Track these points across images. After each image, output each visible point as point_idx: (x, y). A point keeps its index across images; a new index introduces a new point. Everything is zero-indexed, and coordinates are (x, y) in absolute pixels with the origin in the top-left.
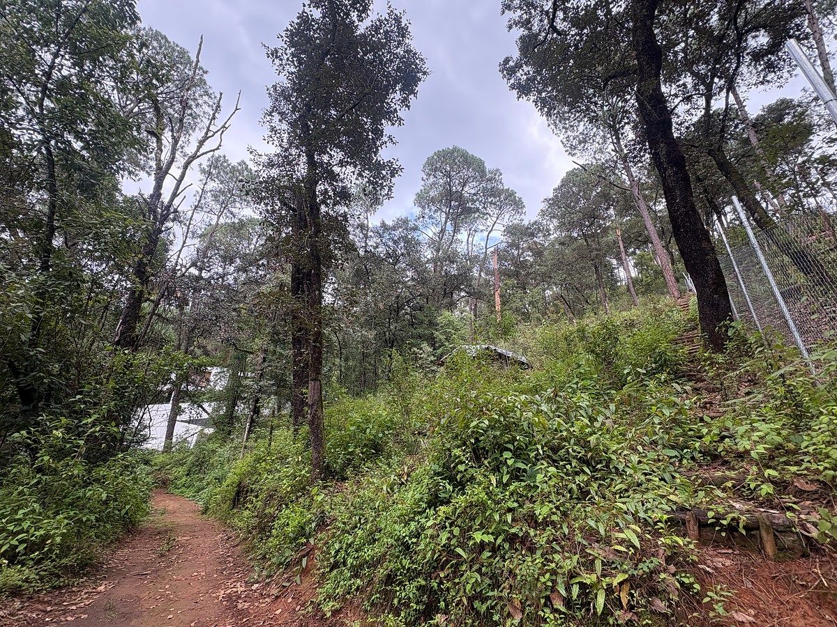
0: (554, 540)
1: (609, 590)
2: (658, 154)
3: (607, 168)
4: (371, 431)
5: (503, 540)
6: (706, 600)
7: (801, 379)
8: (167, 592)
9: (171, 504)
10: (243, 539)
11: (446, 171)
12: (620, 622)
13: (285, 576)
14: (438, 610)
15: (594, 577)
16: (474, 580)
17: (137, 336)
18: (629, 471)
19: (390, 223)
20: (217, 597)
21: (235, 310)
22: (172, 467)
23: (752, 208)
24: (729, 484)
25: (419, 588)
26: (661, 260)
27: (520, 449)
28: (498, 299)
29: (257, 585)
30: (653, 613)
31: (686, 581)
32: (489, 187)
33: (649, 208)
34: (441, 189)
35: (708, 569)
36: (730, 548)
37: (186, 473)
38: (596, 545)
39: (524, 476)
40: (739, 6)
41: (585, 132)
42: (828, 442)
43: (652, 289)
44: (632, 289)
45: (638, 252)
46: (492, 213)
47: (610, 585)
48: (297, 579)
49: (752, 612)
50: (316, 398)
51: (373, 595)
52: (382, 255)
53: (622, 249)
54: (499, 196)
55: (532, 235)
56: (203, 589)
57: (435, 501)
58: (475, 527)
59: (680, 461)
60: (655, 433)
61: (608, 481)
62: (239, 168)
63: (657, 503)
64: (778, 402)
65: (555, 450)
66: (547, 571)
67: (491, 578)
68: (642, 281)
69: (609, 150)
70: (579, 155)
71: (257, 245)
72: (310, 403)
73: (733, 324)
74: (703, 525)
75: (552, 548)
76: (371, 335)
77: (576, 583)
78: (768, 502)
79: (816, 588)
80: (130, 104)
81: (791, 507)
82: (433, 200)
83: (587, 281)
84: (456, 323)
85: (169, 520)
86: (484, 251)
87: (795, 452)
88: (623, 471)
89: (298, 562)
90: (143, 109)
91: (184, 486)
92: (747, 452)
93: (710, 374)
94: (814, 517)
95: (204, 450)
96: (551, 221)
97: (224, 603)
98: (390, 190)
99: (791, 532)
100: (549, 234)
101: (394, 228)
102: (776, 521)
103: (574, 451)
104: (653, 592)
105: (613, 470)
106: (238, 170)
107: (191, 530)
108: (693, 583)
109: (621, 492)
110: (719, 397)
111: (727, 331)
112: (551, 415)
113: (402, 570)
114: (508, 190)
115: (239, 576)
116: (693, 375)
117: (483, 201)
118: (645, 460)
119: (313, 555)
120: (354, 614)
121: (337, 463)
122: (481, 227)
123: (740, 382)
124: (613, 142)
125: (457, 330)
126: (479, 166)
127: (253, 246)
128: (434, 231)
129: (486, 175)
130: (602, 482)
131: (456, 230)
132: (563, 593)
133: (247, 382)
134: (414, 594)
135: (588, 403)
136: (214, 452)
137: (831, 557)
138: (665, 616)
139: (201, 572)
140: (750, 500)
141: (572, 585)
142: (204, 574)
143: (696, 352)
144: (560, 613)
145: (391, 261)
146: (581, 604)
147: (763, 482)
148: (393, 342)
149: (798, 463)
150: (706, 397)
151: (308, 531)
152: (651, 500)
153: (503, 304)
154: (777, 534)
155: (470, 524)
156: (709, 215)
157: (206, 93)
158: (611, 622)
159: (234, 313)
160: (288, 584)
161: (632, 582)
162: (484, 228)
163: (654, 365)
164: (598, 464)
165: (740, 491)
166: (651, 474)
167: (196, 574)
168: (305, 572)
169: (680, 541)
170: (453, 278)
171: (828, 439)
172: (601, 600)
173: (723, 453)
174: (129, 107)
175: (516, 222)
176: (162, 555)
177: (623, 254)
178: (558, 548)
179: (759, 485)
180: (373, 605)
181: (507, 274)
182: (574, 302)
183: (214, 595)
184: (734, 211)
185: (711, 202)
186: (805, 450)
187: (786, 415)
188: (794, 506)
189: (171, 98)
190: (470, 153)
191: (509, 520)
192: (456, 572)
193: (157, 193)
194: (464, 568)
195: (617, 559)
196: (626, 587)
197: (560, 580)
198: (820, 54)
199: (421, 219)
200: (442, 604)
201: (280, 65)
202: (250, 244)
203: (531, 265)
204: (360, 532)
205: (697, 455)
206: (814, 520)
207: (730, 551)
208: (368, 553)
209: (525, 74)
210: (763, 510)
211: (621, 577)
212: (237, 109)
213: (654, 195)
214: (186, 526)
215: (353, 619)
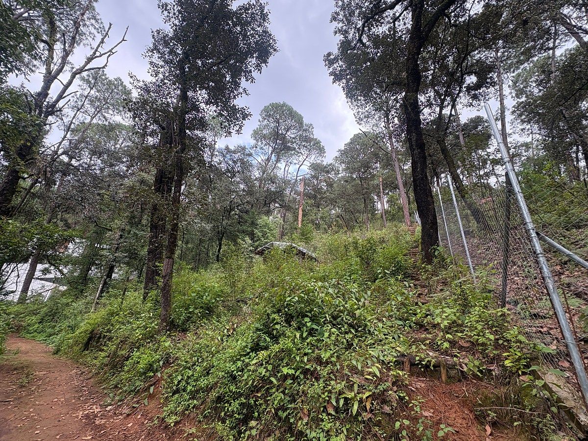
0: (331, 373)
1: (361, 401)
2: (411, 139)
3: (380, 137)
4: (206, 298)
5: (300, 373)
6: (411, 405)
7: (469, 286)
8: (32, 414)
9: (23, 346)
10: (96, 374)
11: (276, 119)
12: (365, 419)
13: (135, 400)
14: (252, 418)
15: (353, 394)
16: (279, 398)
17: (13, 207)
18: (376, 333)
19: (232, 148)
20: (77, 417)
21: (99, 194)
22: (26, 316)
23: (455, 178)
24: (428, 342)
25: (241, 404)
26: (402, 201)
27: (315, 317)
28: (301, 213)
29: (111, 407)
30: (382, 413)
31: (402, 395)
32: (304, 135)
33: (400, 167)
34: (272, 130)
35: (413, 389)
36: (425, 377)
37: (39, 321)
38: (355, 376)
39: (315, 333)
40: (465, 57)
41: (369, 111)
42: (477, 321)
43: (395, 218)
44: (384, 217)
45: (390, 193)
46: (303, 153)
47: (361, 399)
48: (146, 402)
49: (432, 411)
50: (169, 271)
51: (206, 410)
52: (223, 170)
53: (382, 191)
54: (310, 143)
55: (328, 172)
56: (64, 411)
57: (256, 348)
58: (282, 365)
59: (404, 328)
60: (392, 311)
61: (364, 338)
62: (116, 82)
63: (390, 351)
64: (456, 297)
65: (335, 318)
66: (326, 391)
67: (290, 397)
68: (390, 212)
69: (382, 126)
70: (363, 125)
71: (122, 145)
72: (164, 274)
73: (438, 248)
74: (412, 365)
75: (330, 377)
76: (208, 227)
77: (342, 398)
78: (446, 352)
79: (462, 397)
80: (20, 9)
81: (457, 355)
82: (264, 137)
83: (358, 208)
84: (270, 226)
85: (23, 358)
86: (295, 178)
87: (461, 325)
88: (373, 332)
89: (146, 389)
90: (33, 16)
91: (35, 331)
92: (438, 324)
93: (424, 277)
94: (466, 361)
95: (58, 303)
96: (340, 164)
97: (83, 421)
98: (240, 128)
99: (455, 368)
100: (339, 174)
101: (235, 152)
102: (449, 363)
103: (346, 319)
104: (384, 402)
105: (367, 332)
106: (114, 84)
107: (47, 367)
108: (405, 396)
109: (371, 345)
110: (426, 291)
111: (434, 252)
112: (335, 296)
113: (229, 393)
114: (316, 139)
115: (95, 401)
116: (414, 276)
117: (299, 144)
118: (385, 326)
119: (159, 384)
120: (190, 424)
121: (180, 319)
122: (295, 161)
123: (438, 283)
124: (384, 121)
125: (271, 230)
126: (299, 120)
127: (118, 146)
128: (262, 158)
129: (303, 127)
130: (360, 339)
131: (278, 161)
132: (335, 404)
133: (105, 253)
134: (237, 408)
135: (357, 290)
136: (67, 305)
137: (471, 381)
138: (389, 415)
139: (60, 398)
140: (437, 351)
141: (340, 399)
142: (63, 400)
143: (417, 262)
144: (331, 415)
145: (230, 175)
146: (344, 410)
147: (444, 341)
148: (224, 233)
149: (462, 332)
150: (420, 289)
151: (155, 368)
152: (387, 350)
153: (304, 215)
154: (448, 369)
155: (279, 363)
156: (432, 177)
157: (94, 18)
158: (360, 420)
159: (98, 197)
160: (137, 406)
161: (373, 397)
162: (297, 162)
163: (394, 269)
164: (359, 327)
165: (433, 346)
166: (388, 335)
167: (56, 400)
168: (151, 397)
169: (401, 373)
170: (272, 193)
171: (477, 319)
172: (356, 407)
173: (426, 324)
174: (19, 11)
175: (318, 161)
176: (22, 387)
177: (382, 194)
178: (333, 377)
179: (443, 343)
180: (205, 417)
181: (309, 196)
182: (348, 220)
183: (74, 415)
184: (446, 178)
185: (434, 170)
186: (466, 325)
187: (459, 304)
188: (458, 355)
189: (60, 13)
190: (294, 109)
191: (306, 361)
192: (268, 393)
193: (44, 93)
194: (274, 390)
195: (366, 383)
196: (370, 399)
197: (333, 396)
198: (500, 94)
199: (255, 148)
200: (256, 414)
201: (167, 16)
202: (116, 144)
203: (325, 192)
204: (198, 368)
205: (413, 325)
206: (466, 362)
207: (425, 379)
208: (203, 383)
209: (340, 67)
210: (442, 356)
211: (367, 394)
212: (123, 40)
213: (404, 159)
214: (41, 363)
215: (189, 427)
